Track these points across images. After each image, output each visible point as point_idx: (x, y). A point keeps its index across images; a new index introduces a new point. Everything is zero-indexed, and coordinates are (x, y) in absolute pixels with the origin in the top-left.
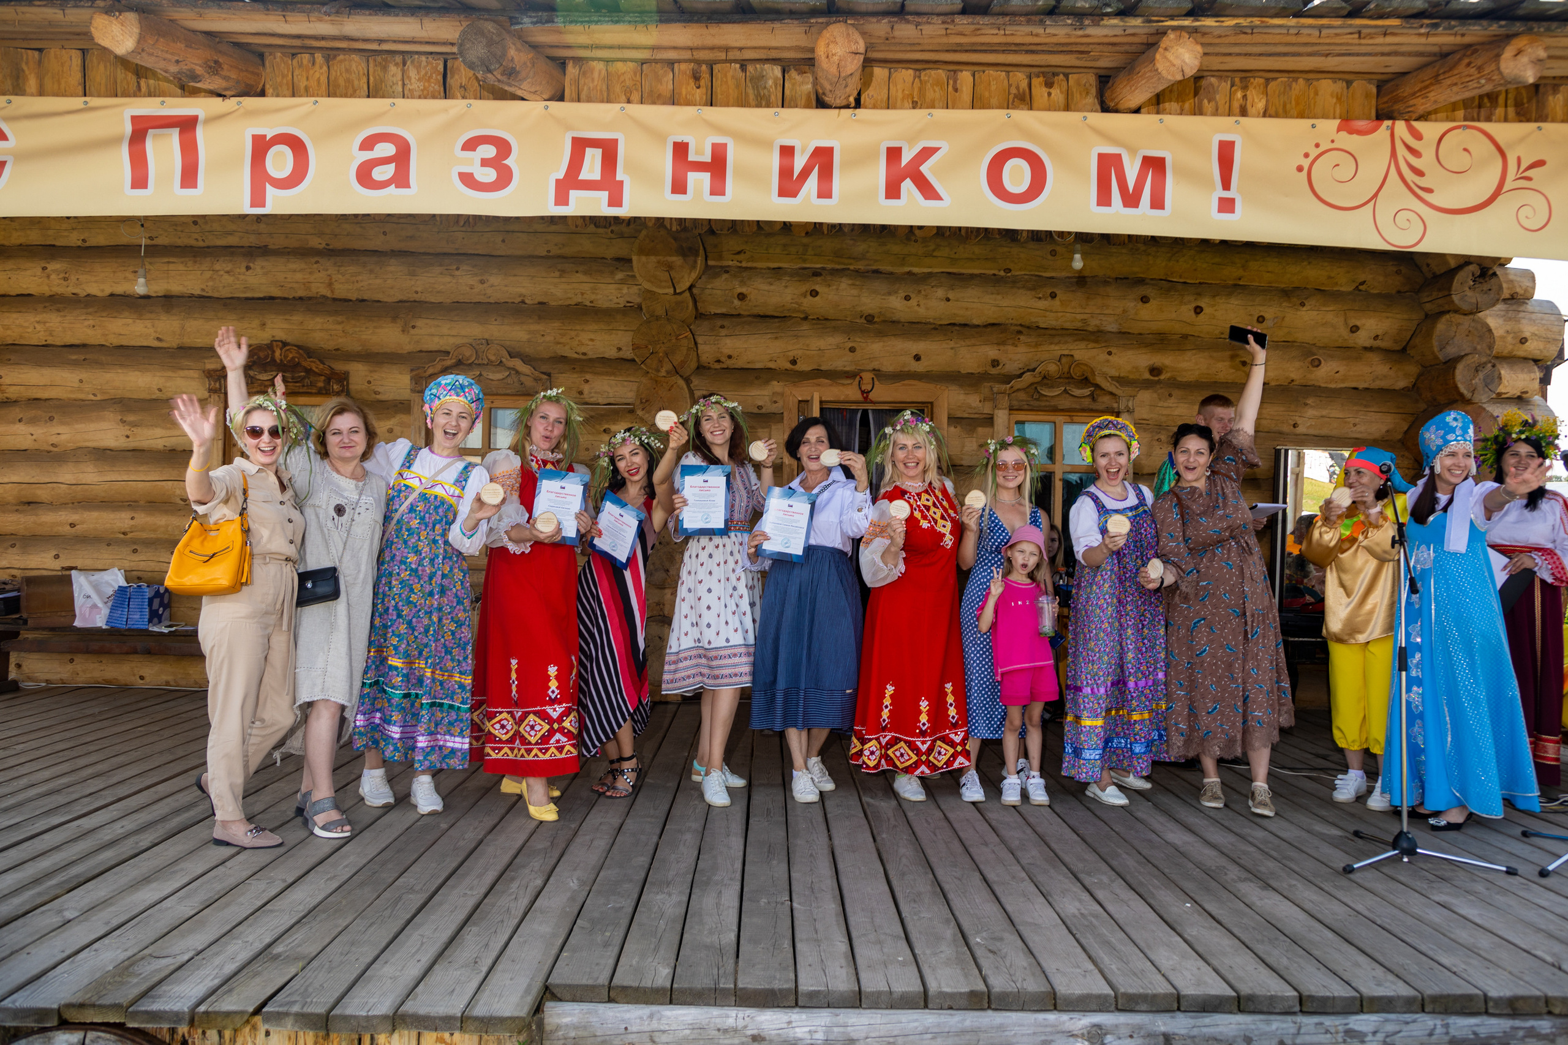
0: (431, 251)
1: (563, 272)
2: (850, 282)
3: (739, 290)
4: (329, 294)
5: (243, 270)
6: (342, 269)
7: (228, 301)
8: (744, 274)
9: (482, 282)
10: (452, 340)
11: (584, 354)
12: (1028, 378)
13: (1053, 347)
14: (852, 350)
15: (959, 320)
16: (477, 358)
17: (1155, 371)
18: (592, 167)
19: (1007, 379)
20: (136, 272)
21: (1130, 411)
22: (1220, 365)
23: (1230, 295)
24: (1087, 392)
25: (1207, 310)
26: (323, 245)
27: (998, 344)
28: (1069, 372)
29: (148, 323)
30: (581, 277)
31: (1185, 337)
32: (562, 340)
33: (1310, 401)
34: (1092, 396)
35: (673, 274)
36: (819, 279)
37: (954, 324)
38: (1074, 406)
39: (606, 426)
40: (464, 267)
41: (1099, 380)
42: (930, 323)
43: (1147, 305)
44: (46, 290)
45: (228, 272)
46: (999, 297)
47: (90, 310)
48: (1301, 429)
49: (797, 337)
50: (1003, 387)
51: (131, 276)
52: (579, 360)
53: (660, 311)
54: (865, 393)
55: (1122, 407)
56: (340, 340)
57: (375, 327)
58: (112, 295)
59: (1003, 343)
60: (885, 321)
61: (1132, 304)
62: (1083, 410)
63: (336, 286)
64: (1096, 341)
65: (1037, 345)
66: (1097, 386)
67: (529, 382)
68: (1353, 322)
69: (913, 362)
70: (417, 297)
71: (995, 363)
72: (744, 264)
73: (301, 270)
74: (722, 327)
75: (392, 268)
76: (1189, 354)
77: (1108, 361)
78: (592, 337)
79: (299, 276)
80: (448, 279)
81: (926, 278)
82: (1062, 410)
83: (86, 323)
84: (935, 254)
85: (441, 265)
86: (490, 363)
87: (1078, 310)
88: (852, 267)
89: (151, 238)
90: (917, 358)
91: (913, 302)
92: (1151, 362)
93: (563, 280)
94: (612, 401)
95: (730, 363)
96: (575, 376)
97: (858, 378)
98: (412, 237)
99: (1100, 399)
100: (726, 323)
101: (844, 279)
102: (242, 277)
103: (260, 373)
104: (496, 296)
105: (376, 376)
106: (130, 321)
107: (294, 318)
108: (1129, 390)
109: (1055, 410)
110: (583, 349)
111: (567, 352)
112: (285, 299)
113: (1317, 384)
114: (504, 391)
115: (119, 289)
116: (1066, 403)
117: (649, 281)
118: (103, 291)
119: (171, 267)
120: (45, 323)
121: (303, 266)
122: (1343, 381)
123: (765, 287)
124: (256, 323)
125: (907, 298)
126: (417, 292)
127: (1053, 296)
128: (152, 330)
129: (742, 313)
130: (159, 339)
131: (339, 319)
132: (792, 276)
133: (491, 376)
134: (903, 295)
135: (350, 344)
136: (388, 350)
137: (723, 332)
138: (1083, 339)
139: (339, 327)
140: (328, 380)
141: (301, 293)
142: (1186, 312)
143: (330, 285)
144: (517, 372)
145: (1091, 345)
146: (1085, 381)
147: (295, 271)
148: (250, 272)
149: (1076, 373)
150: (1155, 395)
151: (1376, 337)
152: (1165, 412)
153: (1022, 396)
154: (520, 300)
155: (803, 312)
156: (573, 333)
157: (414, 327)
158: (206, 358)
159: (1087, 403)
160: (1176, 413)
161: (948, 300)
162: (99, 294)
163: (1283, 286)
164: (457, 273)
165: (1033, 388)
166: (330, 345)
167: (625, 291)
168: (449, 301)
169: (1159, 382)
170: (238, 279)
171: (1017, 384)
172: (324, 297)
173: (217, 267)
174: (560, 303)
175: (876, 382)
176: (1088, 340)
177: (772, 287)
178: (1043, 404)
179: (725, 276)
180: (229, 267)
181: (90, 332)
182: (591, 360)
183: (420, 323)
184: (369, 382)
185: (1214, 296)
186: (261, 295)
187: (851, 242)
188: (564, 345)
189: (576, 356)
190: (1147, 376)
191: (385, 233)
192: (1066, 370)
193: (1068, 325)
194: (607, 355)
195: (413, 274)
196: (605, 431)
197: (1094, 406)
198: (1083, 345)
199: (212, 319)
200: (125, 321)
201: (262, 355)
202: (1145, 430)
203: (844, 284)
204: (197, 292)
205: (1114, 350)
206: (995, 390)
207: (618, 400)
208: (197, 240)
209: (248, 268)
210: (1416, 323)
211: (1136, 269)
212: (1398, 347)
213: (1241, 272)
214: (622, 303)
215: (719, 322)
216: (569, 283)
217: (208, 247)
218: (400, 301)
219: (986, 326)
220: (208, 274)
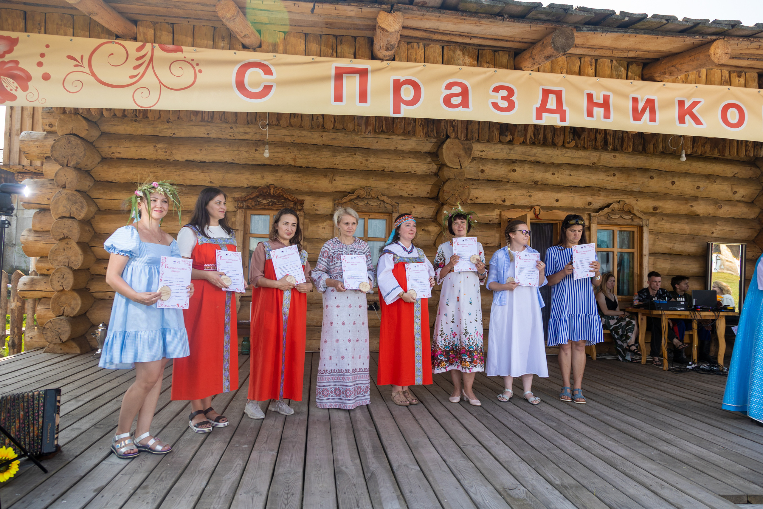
0: (342, 145)
1: (403, 157)
2: (529, 166)
3: (482, 168)
4: (293, 164)
5: (254, 151)
6: (301, 152)
7: (244, 166)
8: (483, 161)
9: (367, 160)
10: (352, 187)
11: (412, 195)
12: (606, 210)
13: (614, 197)
14: (530, 196)
15: (574, 185)
16: (366, 195)
17: (655, 208)
18: (552, 103)
19: (597, 211)
20: (201, 150)
21: (647, 226)
22: (682, 207)
23: (685, 177)
24: (630, 217)
25: (677, 183)
26: (292, 141)
27: (591, 195)
28: (623, 208)
29: (207, 175)
30: (412, 160)
31: (666, 194)
32: (403, 188)
33: (718, 223)
34: (632, 219)
35: (461, 159)
36: (516, 164)
37: (571, 186)
38: (624, 223)
39: (423, 228)
40: (358, 154)
41: (635, 212)
42: (561, 185)
43: (653, 180)
44: (154, 157)
45: (246, 152)
46: (592, 175)
47: (177, 167)
48: (714, 235)
49: (506, 190)
50: (596, 214)
51: (198, 151)
52: (410, 198)
53: (452, 176)
54: (537, 216)
55: (644, 224)
56: (299, 185)
57: (316, 180)
58: (187, 161)
59: (593, 195)
60: (542, 184)
61: (646, 180)
62: (627, 225)
63: (298, 160)
64: (631, 195)
65: (607, 196)
66: (634, 215)
67: (389, 207)
68: (735, 190)
69: (555, 202)
70: (335, 167)
71: (590, 204)
72: (483, 157)
73: (282, 152)
74: (473, 184)
75: (324, 153)
76: (669, 201)
77: (636, 204)
78: (417, 187)
79: (280, 155)
80: (351, 159)
81: (560, 165)
82: (619, 225)
83: (176, 173)
84: (565, 155)
85: (347, 152)
86: (372, 198)
87: (624, 182)
88: (528, 160)
89: (208, 134)
90: (557, 200)
91: (556, 176)
92: (654, 205)
93: (404, 161)
94: (424, 216)
95: (476, 201)
96: (409, 204)
97: (533, 209)
98: (334, 139)
99: (635, 220)
100: (474, 183)
101: (526, 165)
102: (253, 154)
103: (263, 199)
104: (372, 167)
105: (317, 202)
106: (198, 173)
107: (278, 174)
108: (647, 217)
109: (616, 225)
110: (410, 193)
111: (405, 194)
112: (271, 165)
113: (719, 216)
114: (378, 211)
115: (191, 158)
116: (621, 221)
117: (450, 162)
118: (183, 158)
119: (218, 148)
120: (154, 173)
121: (282, 150)
122: (729, 214)
123: (493, 167)
124: (259, 176)
125: (554, 174)
126: (335, 164)
127: (614, 175)
128: (208, 178)
129: (481, 178)
130: (211, 182)
131: (300, 175)
132: (503, 163)
133: (372, 204)
134: (552, 173)
135: (303, 187)
136: (321, 191)
137: (474, 187)
138: (625, 194)
139: (300, 179)
140: (295, 203)
141: (279, 163)
142: (668, 183)
143: (295, 159)
144: (384, 202)
145: (629, 197)
146: (629, 212)
147: (278, 152)
148: (257, 152)
149: (626, 209)
150: (656, 219)
151: (743, 197)
152: (661, 226)
153: (603, 218)
154: (382, 169)
155: (508, 179)
156: (408, 185)
157: (335, 180)
158: (235, 192)
159: (629, 222)
160: (665, 227)
161: (571, 175)
162: (181, 160)
163: (705, 173)
164: (355, 156)
165: (608, 215)
166: (294, 187)
167: (431, 167)
168: (349, 169)
169: (656, 213)
170: (251, 155)
171: (601, 212)
172: (291, 165)
173: (241, 149)
174: (400, 171)
175: (541, 211)
176: (628, 195)
177: (495, 168)
178: (612, 222)
179: (475, 162)
180: (247, 149)
181: (177, 178)
182: (414, 198)
183: (337, 178)
184: (314, 205)
185: (679, 177)
186: (260, 163)
187: (530, 149)
188: (403, 190)
189: (407, 196)
190: (652, 211)
191: (322, 136)
192: (622, 207)
193: (619, 188)
194: (421, 196)
195: (334, 156)
196: (423, 230)
197: (633, 223)
198: (626, 196)
199: (238, 174)
200: (195, 173)
201: (264, 191)
202: (652, 234)
203: (527, 167)
204: (229, 160)
205: (639, 199)
206: (592, 215)
207: (427, 216)
208: (231, 136)
209: (256, 150)
210: (759, 191)
211: (647, 165)
212: (750, 201)
213: (689, 167)
214: (429, 172)
215: (471, 183)
216: (406, 162)
217: (235, 140)
218: (326, 168)
219: (584, 187)
220: (236, 152)
